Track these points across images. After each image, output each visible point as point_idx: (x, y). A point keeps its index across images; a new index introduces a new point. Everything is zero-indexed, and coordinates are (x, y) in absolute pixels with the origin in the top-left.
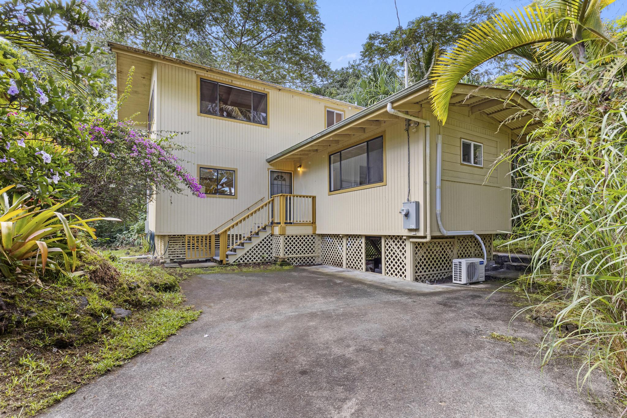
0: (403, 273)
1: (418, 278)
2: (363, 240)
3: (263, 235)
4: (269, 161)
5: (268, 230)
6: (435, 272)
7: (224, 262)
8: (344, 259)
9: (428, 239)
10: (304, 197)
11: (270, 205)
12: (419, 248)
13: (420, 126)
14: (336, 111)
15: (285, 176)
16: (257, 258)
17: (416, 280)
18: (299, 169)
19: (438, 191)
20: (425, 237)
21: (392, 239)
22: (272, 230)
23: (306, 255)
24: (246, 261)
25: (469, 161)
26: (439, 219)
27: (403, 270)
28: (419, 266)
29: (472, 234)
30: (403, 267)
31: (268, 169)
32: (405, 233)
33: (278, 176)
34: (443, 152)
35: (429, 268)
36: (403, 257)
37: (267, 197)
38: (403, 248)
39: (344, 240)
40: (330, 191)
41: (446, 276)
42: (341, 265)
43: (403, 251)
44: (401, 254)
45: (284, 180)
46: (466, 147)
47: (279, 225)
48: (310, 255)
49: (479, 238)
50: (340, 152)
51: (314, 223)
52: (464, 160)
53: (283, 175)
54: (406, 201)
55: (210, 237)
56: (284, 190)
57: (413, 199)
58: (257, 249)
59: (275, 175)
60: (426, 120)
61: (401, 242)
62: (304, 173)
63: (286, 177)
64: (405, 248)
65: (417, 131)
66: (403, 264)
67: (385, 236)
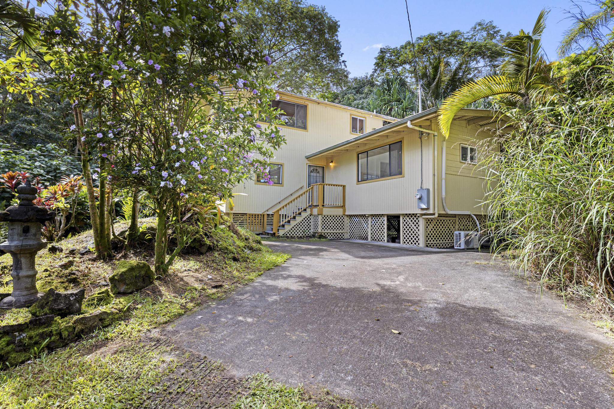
0: (417, 242)
1: (429, 245)
2: (385, 218)
3: (304, 215)
4: (308, 158)
5: (308, 210)
6: (441, 242)
7: (277, 234)
8: (369, 234)
9: (436, 215)
10: (334, 185)
11: (308, 193)
12: (429, 223)
13: (430, 135)
14: (359, 118)
15: (318, 169)
16: (299, 233)
17: (427, 246)
18: (331, 164)
19: (444, 182)
20: (434, 214)
21: (408, 217)
22: (311, 211)
23: (338, 231)
24: (291, 235)
25: (466, 160)
26: (444, 201)
27: (417, 239)
28: (429, 236)
29: (469, 214)
30: (417, 237)
31: (307, 164)
32: (419, 212)
33: (314, 170)
34: (447, 153)
35: (437, 239)
36: (417, 230)
37: (305, 186)
38: (417, 223)
39: (370, 219)
40: (358, 181)
41: (450, 245)
42: (366, 239)
43: (417, 226)
44: (415, 228)
45: (318, 172)
46: (464, 150)
47: (318, 207)
48: (341, 231)
49: (475, 217)
50: (367, 152)
51: (343, 206)
52: (462, 160)
53: (318, 168)
54: (420, 188)
55: (264, 215)
56: (318, 180)
57: (424, 187)
58: (299, 226)
59: (312, 168)
60: (434, 131)
61: (415, 219)
62: (335, 167)
63: (320, 170)
64: (419, 223)
65: (428, 138)
66: (417, 235)
67: (403, 214)
